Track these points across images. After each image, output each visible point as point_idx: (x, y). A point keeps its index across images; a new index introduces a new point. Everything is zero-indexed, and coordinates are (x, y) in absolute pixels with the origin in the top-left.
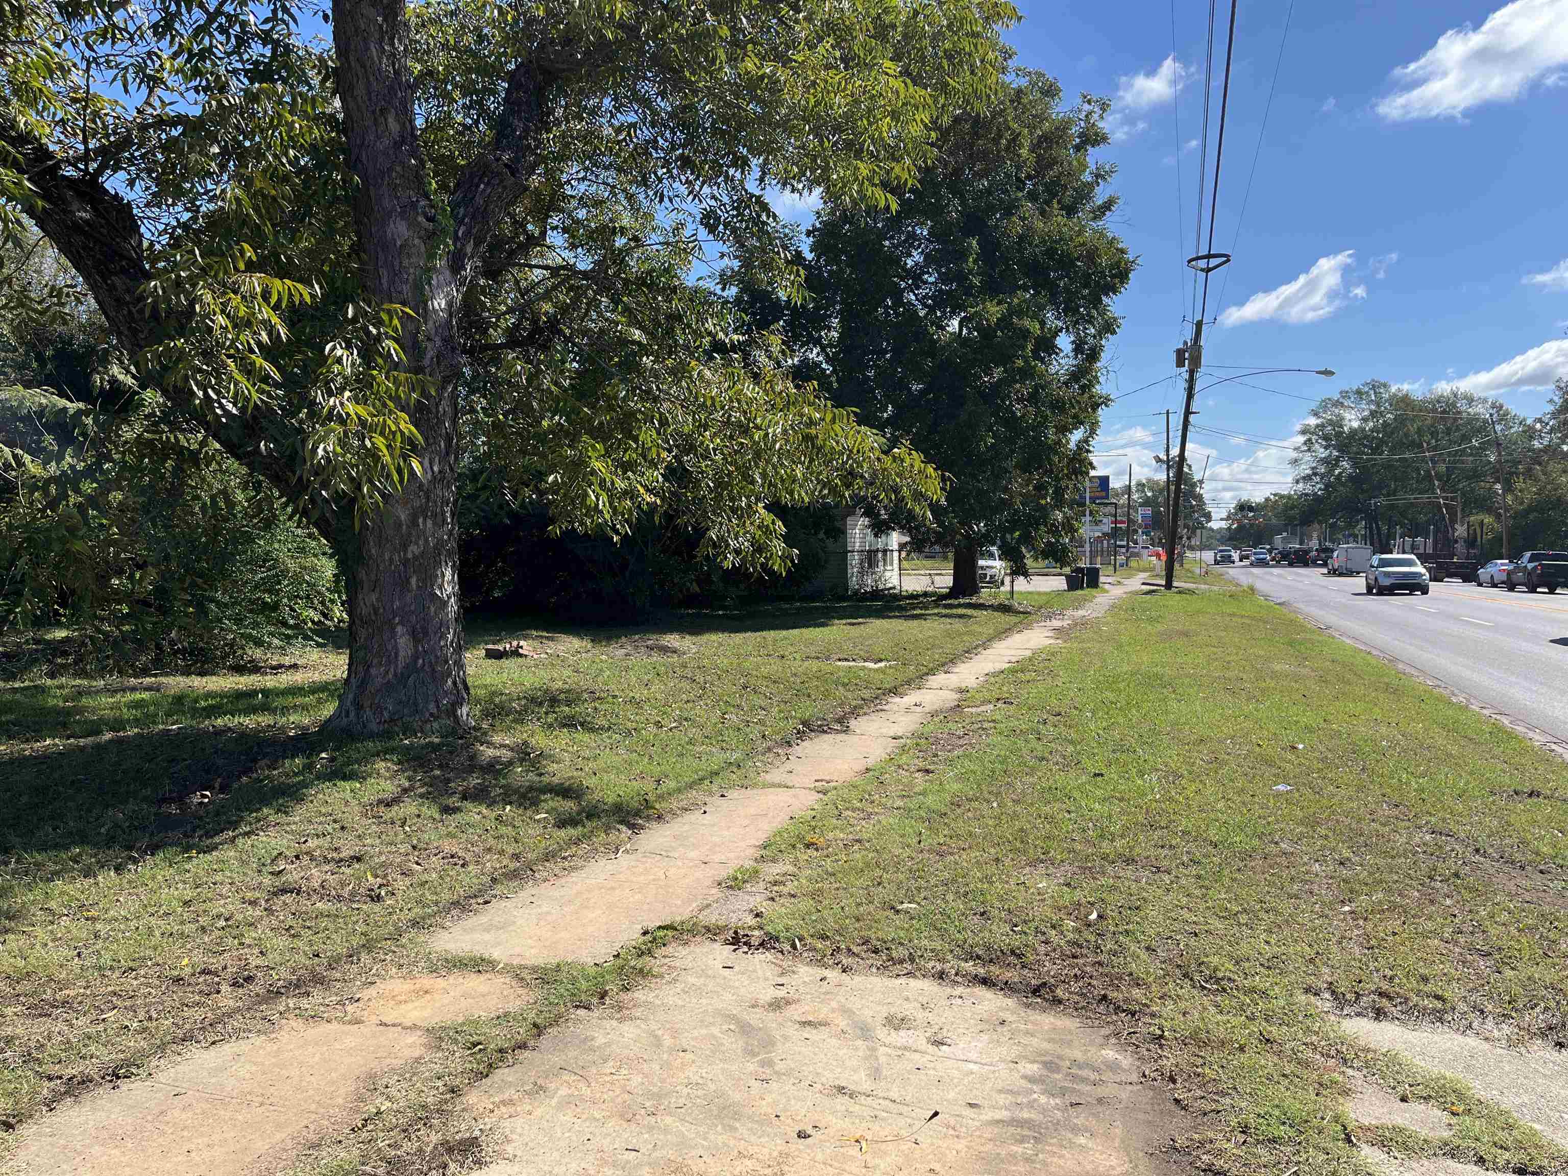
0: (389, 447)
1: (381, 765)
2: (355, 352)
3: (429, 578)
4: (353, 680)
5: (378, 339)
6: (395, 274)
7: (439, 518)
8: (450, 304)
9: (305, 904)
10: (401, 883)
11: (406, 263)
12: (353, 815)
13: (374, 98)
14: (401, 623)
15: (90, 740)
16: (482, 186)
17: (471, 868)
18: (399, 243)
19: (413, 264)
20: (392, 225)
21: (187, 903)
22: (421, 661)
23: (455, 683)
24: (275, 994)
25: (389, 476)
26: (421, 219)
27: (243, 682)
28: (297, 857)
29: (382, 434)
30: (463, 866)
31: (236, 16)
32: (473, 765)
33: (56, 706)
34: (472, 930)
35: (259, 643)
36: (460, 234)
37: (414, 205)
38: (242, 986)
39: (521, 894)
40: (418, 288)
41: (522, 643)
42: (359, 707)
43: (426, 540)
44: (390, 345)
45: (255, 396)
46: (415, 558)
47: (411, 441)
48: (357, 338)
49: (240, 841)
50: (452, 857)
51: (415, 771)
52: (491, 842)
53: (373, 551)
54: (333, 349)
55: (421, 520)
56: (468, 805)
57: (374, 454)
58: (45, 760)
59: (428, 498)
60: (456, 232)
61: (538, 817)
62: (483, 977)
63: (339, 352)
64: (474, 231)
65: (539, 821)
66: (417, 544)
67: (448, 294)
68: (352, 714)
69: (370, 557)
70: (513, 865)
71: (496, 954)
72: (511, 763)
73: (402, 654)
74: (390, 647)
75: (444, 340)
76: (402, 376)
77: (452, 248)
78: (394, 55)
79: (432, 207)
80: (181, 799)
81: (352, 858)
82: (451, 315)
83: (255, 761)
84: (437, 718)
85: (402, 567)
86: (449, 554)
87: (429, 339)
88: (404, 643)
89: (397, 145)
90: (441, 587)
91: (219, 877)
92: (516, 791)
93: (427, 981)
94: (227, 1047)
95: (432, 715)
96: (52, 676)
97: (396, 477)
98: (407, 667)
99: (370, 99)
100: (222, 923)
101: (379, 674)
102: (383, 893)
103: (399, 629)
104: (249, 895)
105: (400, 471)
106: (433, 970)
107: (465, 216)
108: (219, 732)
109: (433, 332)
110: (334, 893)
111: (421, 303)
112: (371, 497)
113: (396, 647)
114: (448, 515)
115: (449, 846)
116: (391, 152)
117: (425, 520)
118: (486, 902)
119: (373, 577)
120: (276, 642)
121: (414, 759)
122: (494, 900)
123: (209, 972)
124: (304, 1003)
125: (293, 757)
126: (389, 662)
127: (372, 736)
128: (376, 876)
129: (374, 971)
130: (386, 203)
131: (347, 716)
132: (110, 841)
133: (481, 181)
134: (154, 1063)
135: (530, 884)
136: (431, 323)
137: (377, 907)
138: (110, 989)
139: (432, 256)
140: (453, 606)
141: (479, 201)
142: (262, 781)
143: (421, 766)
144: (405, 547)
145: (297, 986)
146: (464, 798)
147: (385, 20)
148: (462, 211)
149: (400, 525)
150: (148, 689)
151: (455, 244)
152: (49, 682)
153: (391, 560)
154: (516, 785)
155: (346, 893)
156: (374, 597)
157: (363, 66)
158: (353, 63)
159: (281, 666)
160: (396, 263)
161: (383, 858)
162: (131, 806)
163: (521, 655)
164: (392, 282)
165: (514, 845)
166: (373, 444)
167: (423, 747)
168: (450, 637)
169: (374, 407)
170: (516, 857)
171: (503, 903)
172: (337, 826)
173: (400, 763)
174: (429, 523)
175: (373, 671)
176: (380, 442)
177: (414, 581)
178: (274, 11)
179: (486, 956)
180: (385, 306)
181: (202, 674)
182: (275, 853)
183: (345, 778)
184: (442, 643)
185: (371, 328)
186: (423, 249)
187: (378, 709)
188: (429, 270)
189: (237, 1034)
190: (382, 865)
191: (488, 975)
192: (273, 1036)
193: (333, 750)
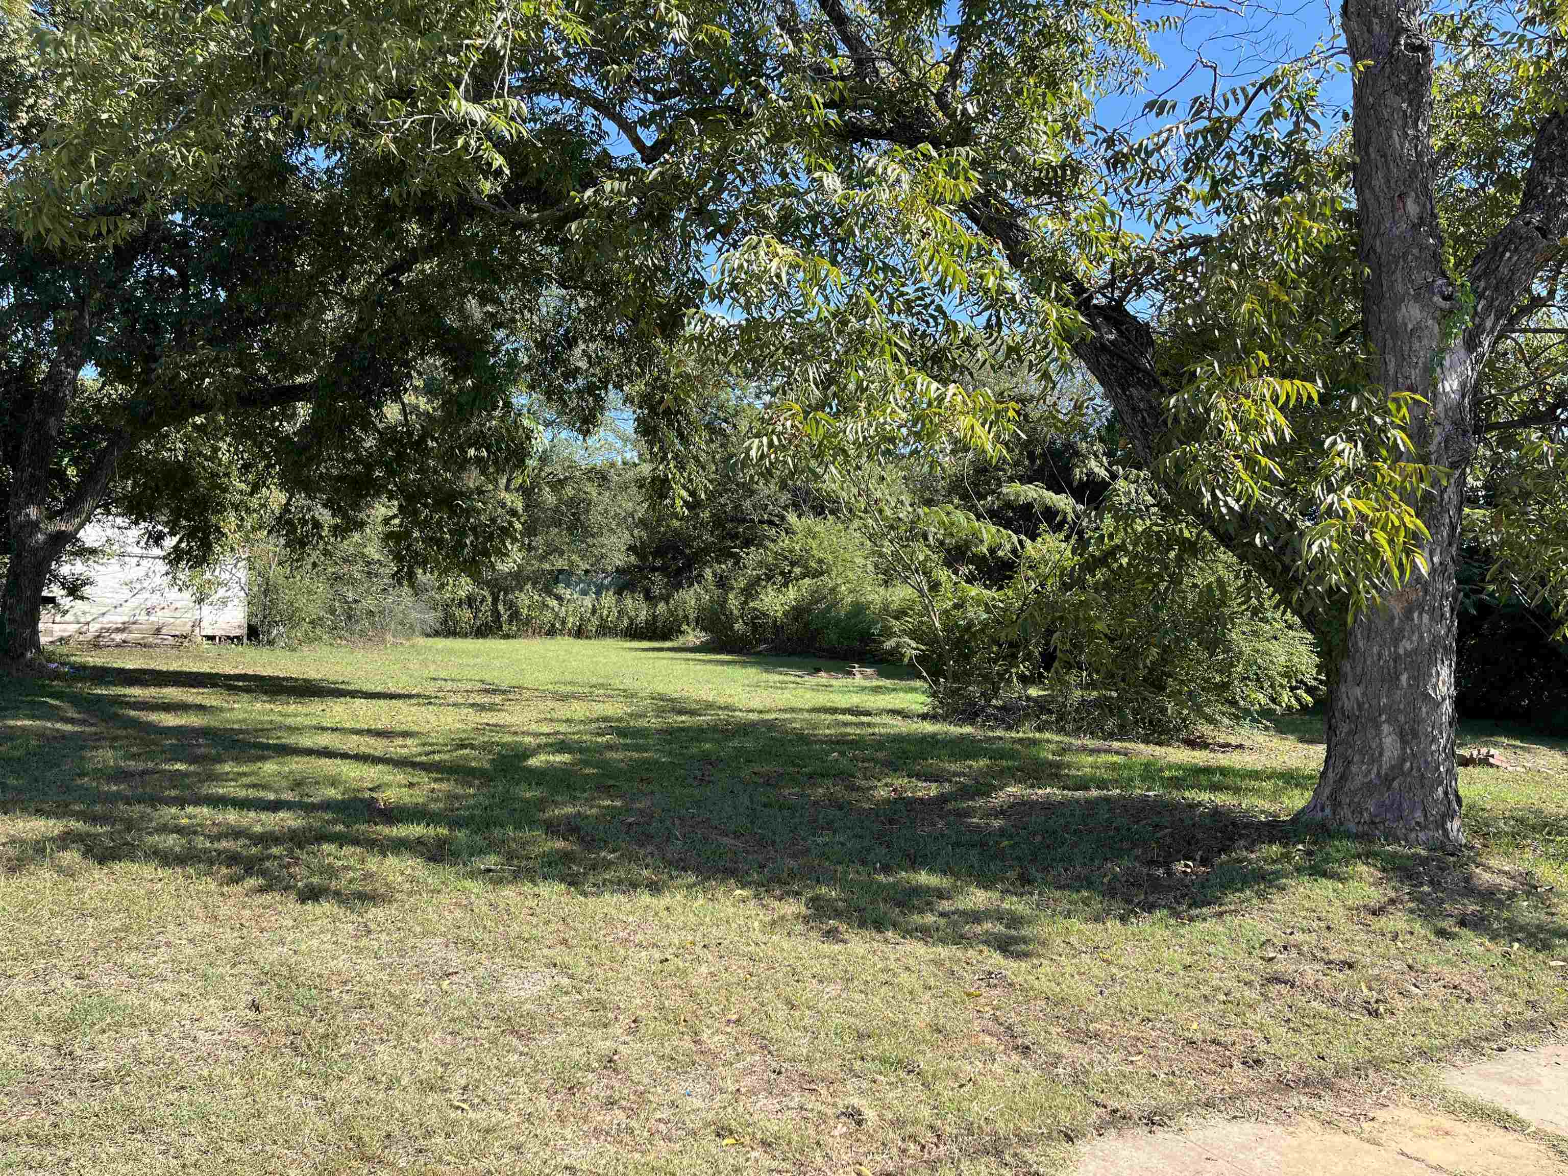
0: (1391, 542)
1: (1362, 868)
2: (1360, 444)
3: (1421, 675)
4: (1330, 774)
5: (1383, 430)
6: (1402, 359)
7: (1437, 613)
8: (1463, 385)
9: (1300, 1001)
10: (1400, 1004)
11: (1416, 345)
12: (1338, 915)
13: (1393, 185)
14: (1387, 721)
15: (1078, 794)
16: (1508, 255)
17: (1477, 1005)
18: (1410, 326)
19: (1422, 349)
20: (1404, 310)
21: (1187, 968)
22: (1408, 764)
23: (1446, 793)
24: (1284, 1086)
25: (1388, 573)
26: (1437, 299)
27: (1200, 757)
28: (1285, 948)
29: (1383, 529)
30: (1468, 1000)
31: (1262, 136)
32: (1469, 889)
33: (1046, 758)
34: (1487, 1076)
35: (1211, 720)
36: (1479, 308)
37: (1429, 286)
38: (1251, 1067)
39: (1542, 1050)
40: (1429, 370)
41: (1492, 751)
42: (1336, 804)
43: (1421, 637)
44: (1399, 436)
45: (1257, 493)
46: (1408, 654)
47: (1415, 535)
48: (1362, 431)
49: (1227, 918)
50: (1455, 987)
51: (1401, 882)
52: (1499, 981)
53: (1361, 644)
54: (1334, 443)
55: (1416, 615)
56: (1466, 932)
57: (1374, 550)
58: (1048, 806)
59: (1426, 592)
60: (1475, 307)
61: (1553, 964)
62: (1511, 1136)
63: (1340, 447)
64: (1497, 303)
65: (1553, 969)
66: (1409, 639)
67: (1462, 373)
68: (1328, 811)
69: (1357, 650)
70: (1530, 1014)
71: (1523, 1113)
72: (1512, 895)
73: (1387, 754)
74: (1374, 746)
75: (1454, 423)
76: (1411, 467)
77: (1470, 324)
78: (1417, 137)
79: (1451, 284)
80: (1167, 865)
81: (1344, 963)
82: (1463, 396)
83: (1231, 839)
84: (1423, 828)
85: (1392, 663)
86: (1447, 650)
87: (1437, 424)
88: (1390, 743)
89: (1415, 227)
90: (1434, 688)
91: (1212, 949)
92: (1522, 929)
93: (1445, 1121)
94: (1247, 1126)
95: (1418, 824)
96: (1039, 729)
97: (1396, 573)
98: (1392, 767)
99: (1389, 187)
100: (1222, 997)
101: (1361, 774)
102: (1382, 1010)
103: (1386, 728)
104: (1244, 975)
105: (1401, 566)
106: (1451, 1111)
107: (1485, 289)
108: (1193, 806)
109: (1442, 415)
110: (1327, 995)
111: (1430, 385)
112: (1368, 592)
113: (1380, 746)
114: (1447, 609)
115: (1451, 975)
116: (1408, 235)
117: (1420, 614)
118: (1501, 1050)
119: (1359, 670)
120: (1226, 721)
121: (1399, 868)
122: (1509, 1049)
123: (1219, 1044)
124: (1316, 1103)
125: (1271, 842)
126: (1373, 761)
127: (1349, 836)
128: (1370, 989)
129: (1384, 1093)
130: (1400, 288)
131: (1322, 810)
132: (1111, 892)
133: (1506, 249)
134: (1184, 1119)
135: (1552, 1040)
136: (1440, 407)
137: (1376, 1024)
138: (1133, 1033)
139: (1446, 335)
140: (1447, 707)
141: (1504, 270)
142: (1241, 862)
143: (1410, 878)
144: (1396, 641)
145: (1306, 1085)
146: (1462, 923)
147: (1410, 105)
148: (1482, 284)
149: (1392, 618)
150: (1117, 753)
151: (1472, 319)
152: (1037, 735)
153: (1380, 655)
154: (1521, 920)
155: (1341, 997)
156: (1358, 691)
157: (1384, 156)
158: (1373, 156)
159: (1228, 745)
160: (1406, 348)
161: (1376, 972)
162: (1126, 863)
163: (1492, 765)
164: (1399, 366)
165: (1527, 990)
166: (1373, 539)
167: (1408, 858)
168: (1442, 742)
169: (1377, 501)
170: (1532, 1004)
171: (1521, 1055)
172: (1322, 924)
173: (1384, 870)
174: (1426, 617)
175: (1354, 769)
176: (1381, 537)
177: (1404, 678)
178: (1297, 124)
179: (1511, 1111)
180: (1394, 395)
181: (1160, 744)
182: (1263, 938)
183: (1324, 875)
184: (1433, 748)
185: (1376, 418)
186: (1436, 329)
187: (1358, 810)
188: (1442, 350)
189: (1257, 1115)
190: (1377, 978)
191: (1516, 1135)
192: (1291, 1129)
193: (1310, 843)
